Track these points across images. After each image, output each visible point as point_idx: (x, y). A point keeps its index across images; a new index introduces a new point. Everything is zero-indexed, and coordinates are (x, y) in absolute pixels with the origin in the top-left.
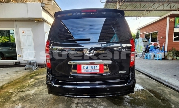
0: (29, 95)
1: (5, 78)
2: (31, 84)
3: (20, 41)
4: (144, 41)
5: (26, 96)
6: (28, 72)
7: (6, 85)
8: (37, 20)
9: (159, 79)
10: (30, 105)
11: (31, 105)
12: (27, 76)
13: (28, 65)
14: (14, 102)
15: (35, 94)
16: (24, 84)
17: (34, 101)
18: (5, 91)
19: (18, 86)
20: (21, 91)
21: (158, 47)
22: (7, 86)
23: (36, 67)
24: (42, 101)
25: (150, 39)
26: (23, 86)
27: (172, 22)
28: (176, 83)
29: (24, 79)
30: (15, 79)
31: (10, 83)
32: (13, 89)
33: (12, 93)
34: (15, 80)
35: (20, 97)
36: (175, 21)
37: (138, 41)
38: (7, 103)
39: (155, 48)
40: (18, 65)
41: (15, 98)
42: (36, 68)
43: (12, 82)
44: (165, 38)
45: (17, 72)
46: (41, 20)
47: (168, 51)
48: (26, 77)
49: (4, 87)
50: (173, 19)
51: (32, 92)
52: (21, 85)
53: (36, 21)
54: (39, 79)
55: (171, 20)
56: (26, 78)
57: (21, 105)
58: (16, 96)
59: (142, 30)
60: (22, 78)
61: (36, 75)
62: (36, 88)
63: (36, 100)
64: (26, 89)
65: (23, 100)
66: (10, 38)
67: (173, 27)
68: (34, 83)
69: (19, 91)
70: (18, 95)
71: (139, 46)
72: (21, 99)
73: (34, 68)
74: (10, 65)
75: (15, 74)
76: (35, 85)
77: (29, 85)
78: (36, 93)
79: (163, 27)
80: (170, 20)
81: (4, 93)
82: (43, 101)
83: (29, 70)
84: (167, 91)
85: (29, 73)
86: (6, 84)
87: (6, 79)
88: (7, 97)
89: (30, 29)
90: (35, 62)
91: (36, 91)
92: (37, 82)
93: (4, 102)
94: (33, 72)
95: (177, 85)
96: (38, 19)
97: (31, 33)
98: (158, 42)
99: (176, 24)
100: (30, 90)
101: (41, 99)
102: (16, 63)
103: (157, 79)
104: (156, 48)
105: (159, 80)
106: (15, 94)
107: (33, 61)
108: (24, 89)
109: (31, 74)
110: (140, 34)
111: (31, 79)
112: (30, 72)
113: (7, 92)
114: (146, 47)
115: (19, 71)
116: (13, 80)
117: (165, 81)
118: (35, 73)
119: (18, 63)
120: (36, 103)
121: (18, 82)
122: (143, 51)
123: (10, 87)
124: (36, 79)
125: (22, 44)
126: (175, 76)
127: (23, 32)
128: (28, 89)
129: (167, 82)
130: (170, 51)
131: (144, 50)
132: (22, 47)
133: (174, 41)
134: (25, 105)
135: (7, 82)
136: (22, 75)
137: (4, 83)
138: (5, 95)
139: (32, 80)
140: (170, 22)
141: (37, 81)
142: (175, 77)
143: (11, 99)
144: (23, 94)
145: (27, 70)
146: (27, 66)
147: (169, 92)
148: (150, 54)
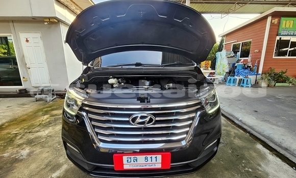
0: (40, 137)
1: (5, 114)
2: (43, 122)
3: (24, 56)
4: (229, 56)
5: (36, 138)
6: (40, 104)
7: (6, 124)
8: (48, 20)
9: (232, 116)
10: (41, 150)
11: (43, 149)
12: (39, 111)
13: (39, 94)
14: (19, 146)
15: (48, 136)
16: (33, 122)
17: (46, 145)
18: (6, 132)
19: (25, 125)
20: (29, 132)
21: (248, 67)
22: (9, 126)
23: (52, 97)
24: (57, 144)
25: (239, 54)
26: (33, 125)
27: (275, 25)
28: (250, 123)
29: (34, 115)
30: (20, 115)
31: (12, 121)
32: (18, 129)
33: (16, 135)
34: (21, 117)
35: (28, 139)
36: (279, 23)
37: (221, 55)
38: (10, 148)
39: (243, 69)
40: (24, 94)
41: (21, 142)
42: (52, 99)
43: (15, 120)
44: (260, 52)
45: (23, 104)
46: (55, 20)
47: (262, 74)
48: (37, 112)
49: (4, 127)
50: (276, 21)
51: (44, 133)
52: (29, 124)
53: (46, 22)
54: (56, 115)
55: (273, 21)
56: (37, 114)
57: (29, 149)
58: (21, 138)
59: (229, 37)
60: (30, 114)
61: (53, 110)
62: (51, 128)
63: (49, 144)
64: (37, 129)
65: (31, 143)
66: (9, 48)
67: (276, 33)
68: (49, 121)
69: (26, 133)
70: (24, 137)
71: (221, 64)
72: (29, 143)
73: (49, 98)
74: (11, 94)
75: (19, 107)
76: (50, 124)
77: (40, 124)
78: (50, 134)
79: (259, 33)
80: (271, 22)
81: (4, 135)
82: (59, 145)
83: (41, 102)
84: (232, 133)
85: (42, 107)
86: (7, 122)
87: (6, 116)
88: (9, 140)
89: (39, 35)
90: (50, 90)
91: (50, 132)
92: (52, 120)
93: (5, 147)
94: (47, 106)
95: (251, 125)
96: (49, 18)
97: (41, 43)
98: (249, 59)
99: (280, 29)
100: (42, 130)
101: (56, 143)
102: (20, 90)
103: (228, 116)
104: (246, 69)
105: (231, 118)
106: (20, 136)
107: (47, 89)
108: (33, 129)
109: (44, 108)
110: (224, 43)
111: (44, 115)
112: (43, 105)
113: (9, 133)
114: (231, 65)
115: (26, 103)
116: (17, 117)
117: (238, 120)
118: (50, 107)
119: (23, 92)
120: (50, 147)
121: (24, 120)
122: (226, 73)
123: (13, 127)
124: (52, 116)
125: (27, 61)
126: (256, 111)
127: (27, 41)
128: (39, 130)
129: (241, 121)
130: (265, 74)
131: (227, 70)
132: (28, 66)
133: (274, 57)
134: (34, 149)
135: (8, 119)
136: (30, 110)
137: (4, 121)
138: (6, 137)
139: (46, 117)
140: (272, 24)
141: (53, 118)
142: (254, 113)
143: (15, 143)
144: (31, 136)
145: (38, 102)
146: (38, 96)
147: (235, 133)
148: (236, 77)
